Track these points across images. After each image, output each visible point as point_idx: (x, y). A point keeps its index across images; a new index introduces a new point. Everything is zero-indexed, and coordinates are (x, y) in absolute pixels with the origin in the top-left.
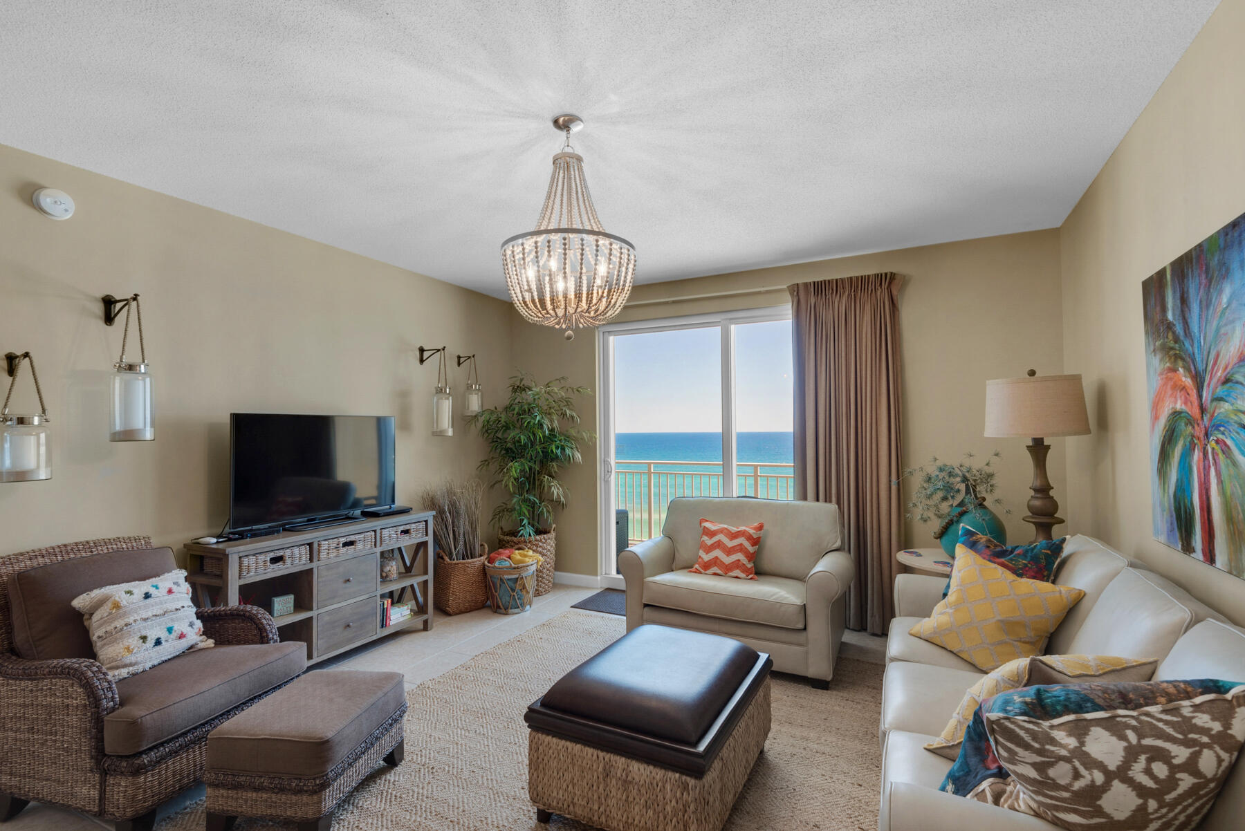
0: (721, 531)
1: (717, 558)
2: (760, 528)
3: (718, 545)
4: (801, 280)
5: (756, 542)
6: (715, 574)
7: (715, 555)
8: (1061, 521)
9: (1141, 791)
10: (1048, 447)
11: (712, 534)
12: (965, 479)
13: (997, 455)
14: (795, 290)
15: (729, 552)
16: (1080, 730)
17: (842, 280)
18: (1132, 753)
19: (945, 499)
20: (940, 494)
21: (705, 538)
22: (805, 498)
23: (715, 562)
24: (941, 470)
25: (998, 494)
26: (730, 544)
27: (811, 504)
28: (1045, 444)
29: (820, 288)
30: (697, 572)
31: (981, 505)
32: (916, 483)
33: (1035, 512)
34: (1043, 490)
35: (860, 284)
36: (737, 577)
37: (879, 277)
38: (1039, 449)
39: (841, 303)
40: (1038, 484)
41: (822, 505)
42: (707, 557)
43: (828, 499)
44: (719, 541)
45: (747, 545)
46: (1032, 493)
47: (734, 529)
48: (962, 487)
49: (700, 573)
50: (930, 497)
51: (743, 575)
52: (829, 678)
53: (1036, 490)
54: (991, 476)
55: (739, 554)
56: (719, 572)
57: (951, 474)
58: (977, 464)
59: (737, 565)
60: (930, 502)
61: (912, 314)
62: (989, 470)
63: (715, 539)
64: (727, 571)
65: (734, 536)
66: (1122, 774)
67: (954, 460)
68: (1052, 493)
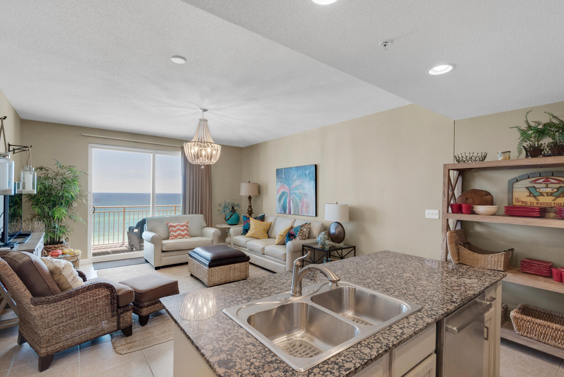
0: (178, 225)
1: (179, 233)
2: (188, 223)
3: (179, 229)
6: (179, 238)
7: (178, 233)
8: (253, 213)
10: (251, 198)
11: (175, 227)
12: (231, 205)
13: (236, 200)
15: (183, 231)
21: (171, 228)
23: (180, 234)
26: (183, 228)
28: (251, 197)
30: (172, 239)
33: (249, 211)
34: (250, 207)
36: (187, 238)
38: (250, 198)
40: (250, 206)
42: (176, 234)
44: (179, 228)
46: (248, 207)
47: (181, 224)
48: (231, 207)
49: (174, 239)
51: (188, 237)
53: (249, 207)
55: (179, 231)
56: (181, 237)
59: (186, 234)
62: (237, 204)
63: (177, 228)
64: (183, 236)
65: (182, 226)
67: (228, 201)
68: (252, 207)
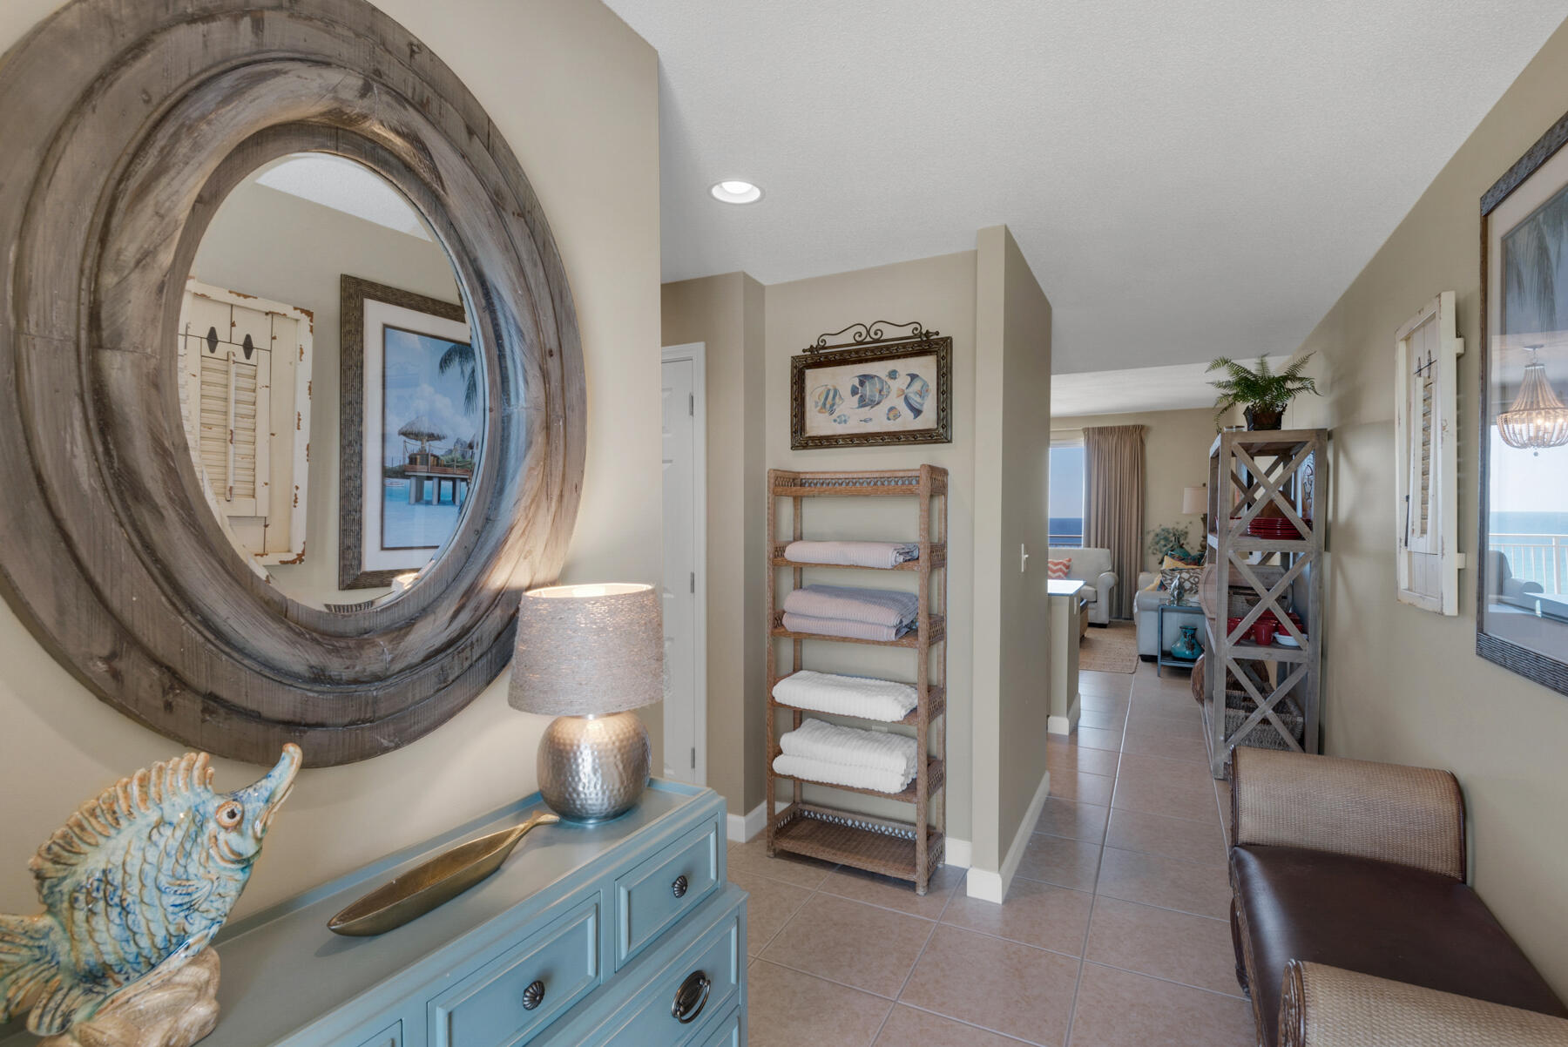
2: (1070, 560)
4: (1091, 426)
5: (1068, 567)
9: (1192, 583)
12: (1174, 535)
14: (1086, 431)
15: (1054, 572)
16: (1180, 573)
17: (1114, 427)
18: (1191, 577)
19: (1165, 546)
20: (1162, 542)
22: (1089, 546)
24: (1163, 530)
25: (1188, 540)
26: (1055, 568)
27: (1093, 549)
29: (1101, 431)
31: (1181, 546)
32: (1149, 539)
35: (1124, 431)
37: (1135, 427)
39: (1113, 440)
41: (1099, 550)
43: (1102, 547)
45: (1064, 569)
46: (1202, 539)
47: (1056, 561)
48: (1173, 539)
50: (1157, 543)
52: (1107, 622)
54: (1186, 533)
55: (1060, 573)
57: (1169, 533)
58: (1181, 527)
60: (1157, 547)
61: (1152, 447)
62: (1186, 530)
65: (1056, 564)
66: (1188, 580)
67: (1170, 525)
